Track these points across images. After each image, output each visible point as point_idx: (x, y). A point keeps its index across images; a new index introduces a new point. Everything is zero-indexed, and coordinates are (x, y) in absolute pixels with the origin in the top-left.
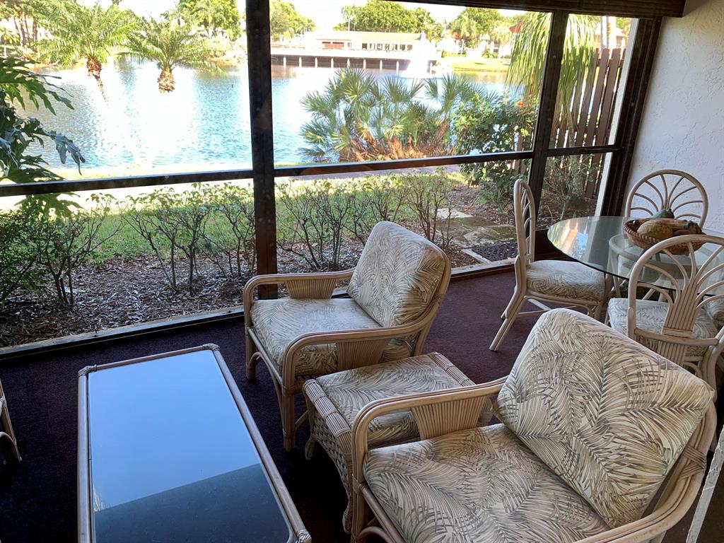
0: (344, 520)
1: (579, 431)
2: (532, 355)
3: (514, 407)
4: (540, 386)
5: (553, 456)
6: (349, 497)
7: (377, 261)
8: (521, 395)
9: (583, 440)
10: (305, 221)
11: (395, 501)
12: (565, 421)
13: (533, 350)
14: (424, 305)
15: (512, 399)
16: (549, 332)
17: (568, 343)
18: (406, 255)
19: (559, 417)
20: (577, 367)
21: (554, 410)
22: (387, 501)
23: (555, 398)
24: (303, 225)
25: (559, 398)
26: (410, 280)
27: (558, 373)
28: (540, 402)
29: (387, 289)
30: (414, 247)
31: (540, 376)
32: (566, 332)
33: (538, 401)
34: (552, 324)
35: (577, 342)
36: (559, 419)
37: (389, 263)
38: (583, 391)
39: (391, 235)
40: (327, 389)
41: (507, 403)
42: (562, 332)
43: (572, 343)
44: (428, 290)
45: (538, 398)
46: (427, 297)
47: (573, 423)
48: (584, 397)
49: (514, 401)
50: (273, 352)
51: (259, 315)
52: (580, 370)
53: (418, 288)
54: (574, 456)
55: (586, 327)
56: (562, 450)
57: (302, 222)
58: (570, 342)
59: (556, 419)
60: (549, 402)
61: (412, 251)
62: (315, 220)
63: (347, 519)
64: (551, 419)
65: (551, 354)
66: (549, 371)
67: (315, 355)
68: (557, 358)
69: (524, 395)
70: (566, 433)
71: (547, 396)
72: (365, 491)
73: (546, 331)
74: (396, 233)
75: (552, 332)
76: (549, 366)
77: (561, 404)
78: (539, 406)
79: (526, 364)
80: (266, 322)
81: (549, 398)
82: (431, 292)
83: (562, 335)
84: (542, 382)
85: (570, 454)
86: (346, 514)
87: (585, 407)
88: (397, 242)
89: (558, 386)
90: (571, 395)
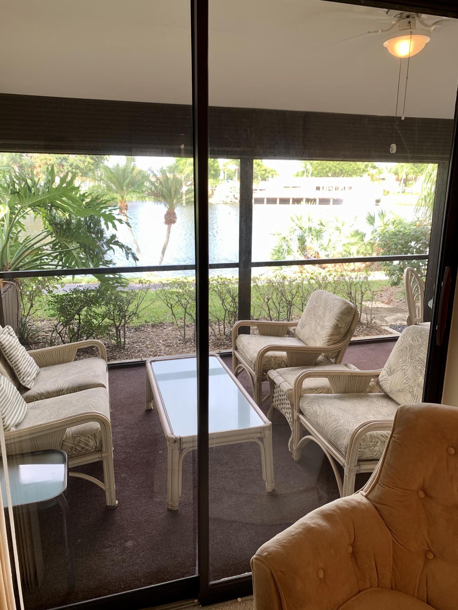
0: (289, 443)
1: (418, 384)
2: (398, 350)
3: (387, 379)
4: (400, 365)
5: (405, 399)
6: (292, 429)
7: (313, 313)
8: (391, 372)
9: (420, 388)
10: (268, 300)
11: (316, 413)
12: (412, 380)
13: (398, 348)
14: (342, 336)
15: (386, 375)
16: (406, 337)
17: (415, 341)
18: (330, 307)
19: (409, 379)
20: (419, 352)
21: (407, 376)
22: (311, 414)
23: (407, 370)
24: (267, 303)
25: (409, 370)
26: (332, 320)
27: (410, 357)
28: (400, 373)
29: (319, 328)
30: (336, 302)
31: (400, 360)
32: (415, 336)
33: (399, 373)
34: (408, 333)
35: (420, 340)
36: (409, 380)
37: (320, 313)
38: (421, 363)
39: (322, 296)
40: (281, 374)
41: (383, 378)
42: (413, 335)
43: (418, 341)
44: (343, 326)
45: (399, 371)
46: (343, 331)
47: (415, 380)
48: (421, 366)
49: (387, 376)
50: (250, 357)
51: (242, 341)
52: (421, 353)
53: (337, 325)
54: (415, 397)
55: (425, 332)
56: (409, 396)
57: (266, 300)
58: (416, 341)
59: (407, 380)
60: (404, 372)
61: (334, 304)
62: (275, 300)
63: (291, 442)
64: (405, 381)
65: (407, 348)
66: (405, 357)
67: (274, 359)
68: (410, 350)
69: (392, 372)
70: (412, 387)
71: (403, 370)
72: (301, 416)
73: (405, 337)
74: (325, 295)
75: (408, 337)
76: (405, 355)
77: (410, 372)
78: (399, 375)
79: (394, 356)
80: (246, 344)
81: (405, 371)
82: (345, 328)
83: (412, 338)
84: (401, 363)
85: (413, 397)
86: (290, 440)
87: (422, 371)
88: (326, 300)
89: (409, 363)
90: (416, 367)
